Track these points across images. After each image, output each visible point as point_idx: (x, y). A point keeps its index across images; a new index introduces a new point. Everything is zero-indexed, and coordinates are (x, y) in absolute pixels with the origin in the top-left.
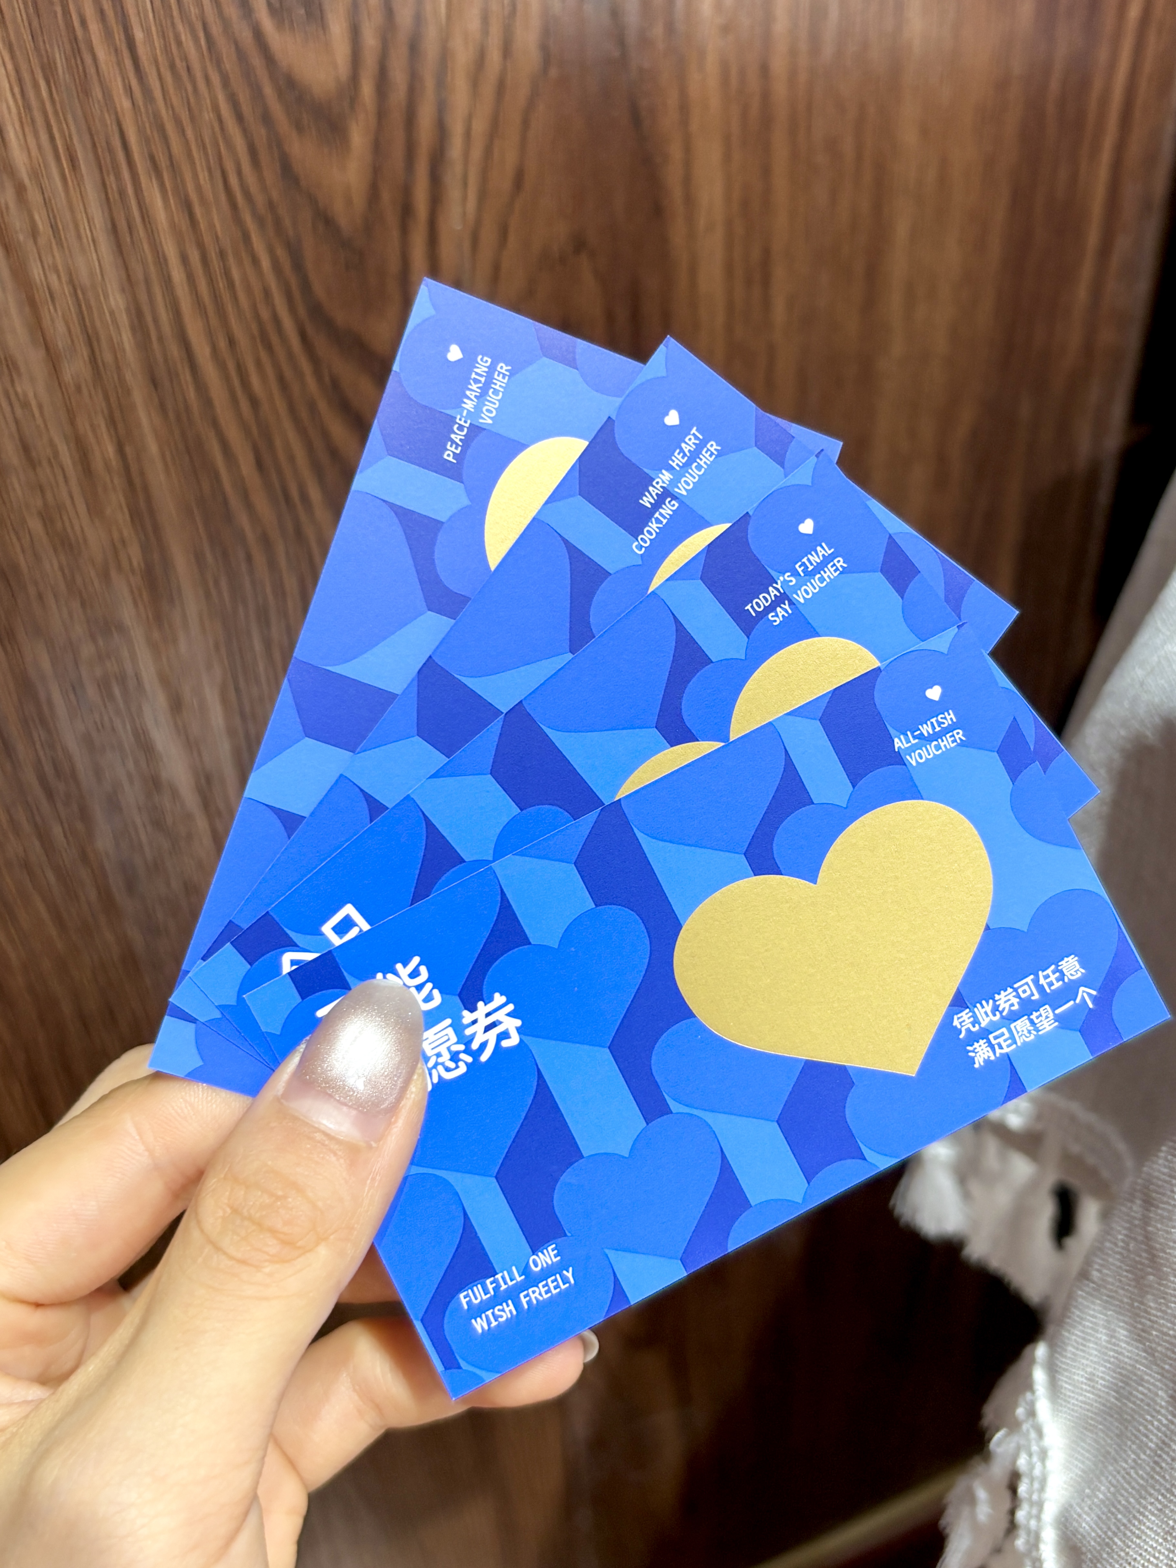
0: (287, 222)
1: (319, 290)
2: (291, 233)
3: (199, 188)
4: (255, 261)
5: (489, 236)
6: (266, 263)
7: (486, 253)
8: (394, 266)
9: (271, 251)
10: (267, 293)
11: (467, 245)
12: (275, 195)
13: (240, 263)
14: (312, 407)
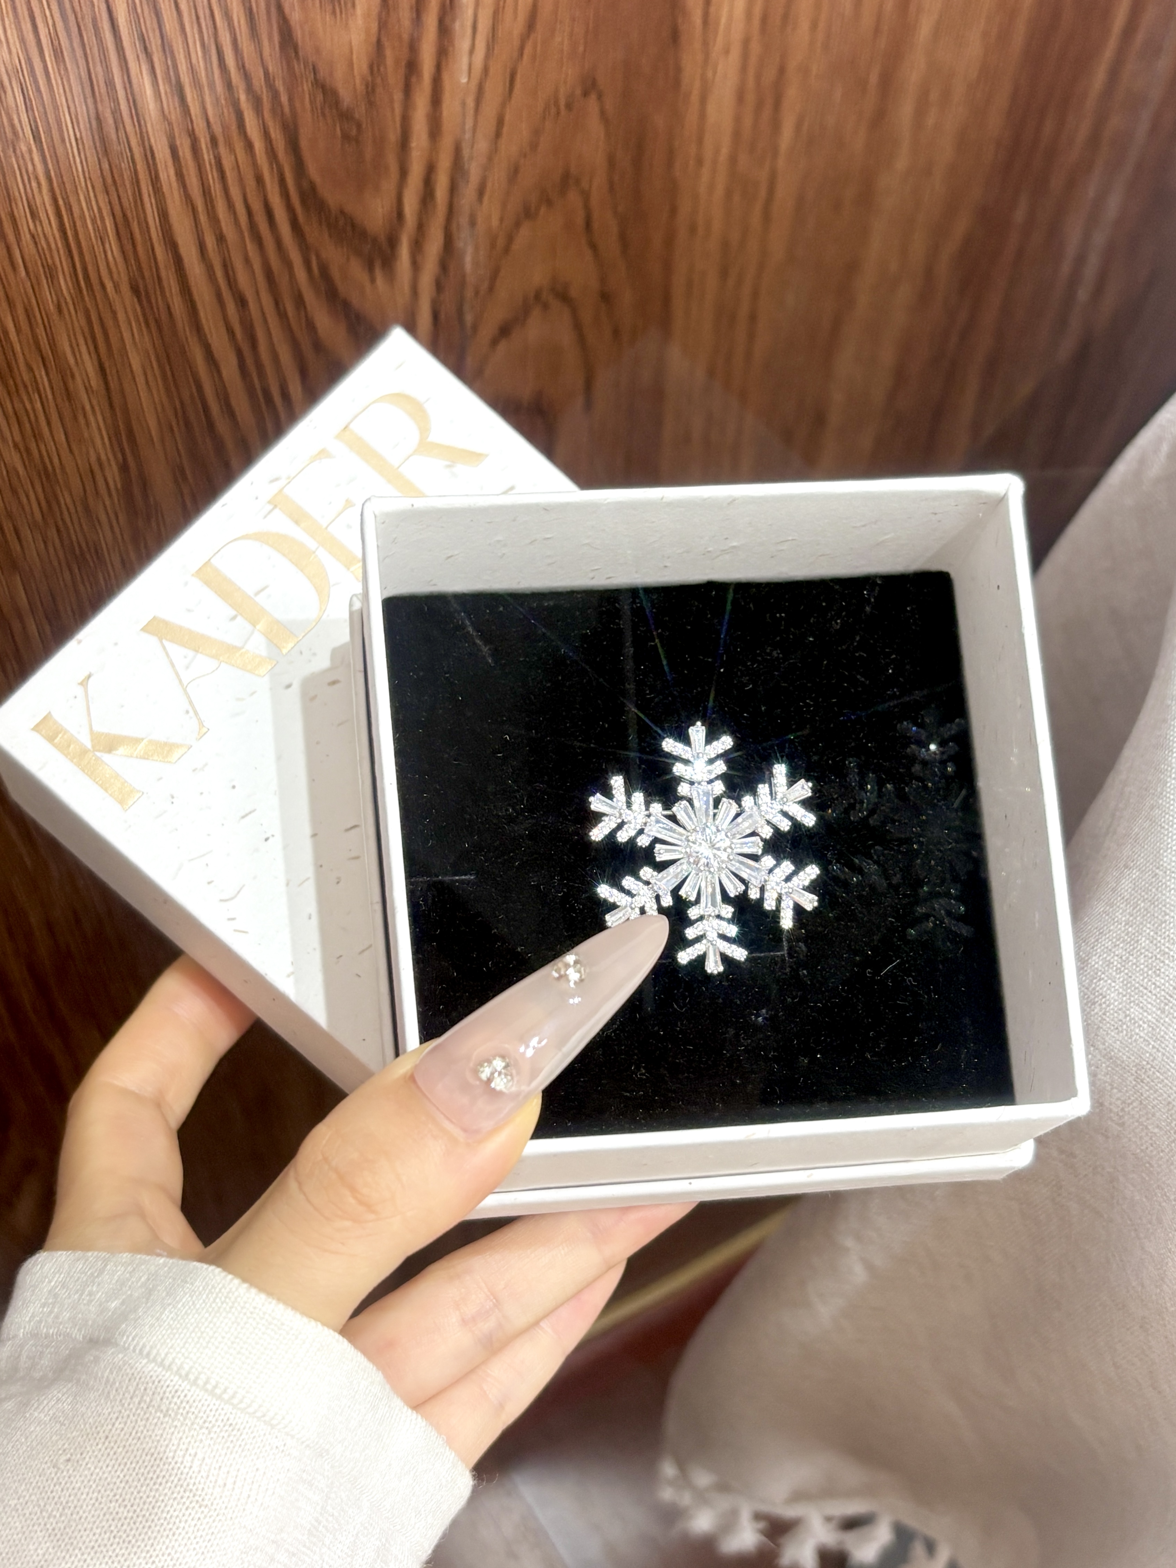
0: (284, 99)
1: (313, 170)
2: (287, 110)
3: (192, 69)
4: (249, 146)
5: (495, 89)
6: (259, 145)
7: (490, 110)
8: (393, 136)
9: (266, 135)
10: (259, 180)
11: (470, 102)
12: (273, 67)
13: (232, 150)
14: (299, 301)
